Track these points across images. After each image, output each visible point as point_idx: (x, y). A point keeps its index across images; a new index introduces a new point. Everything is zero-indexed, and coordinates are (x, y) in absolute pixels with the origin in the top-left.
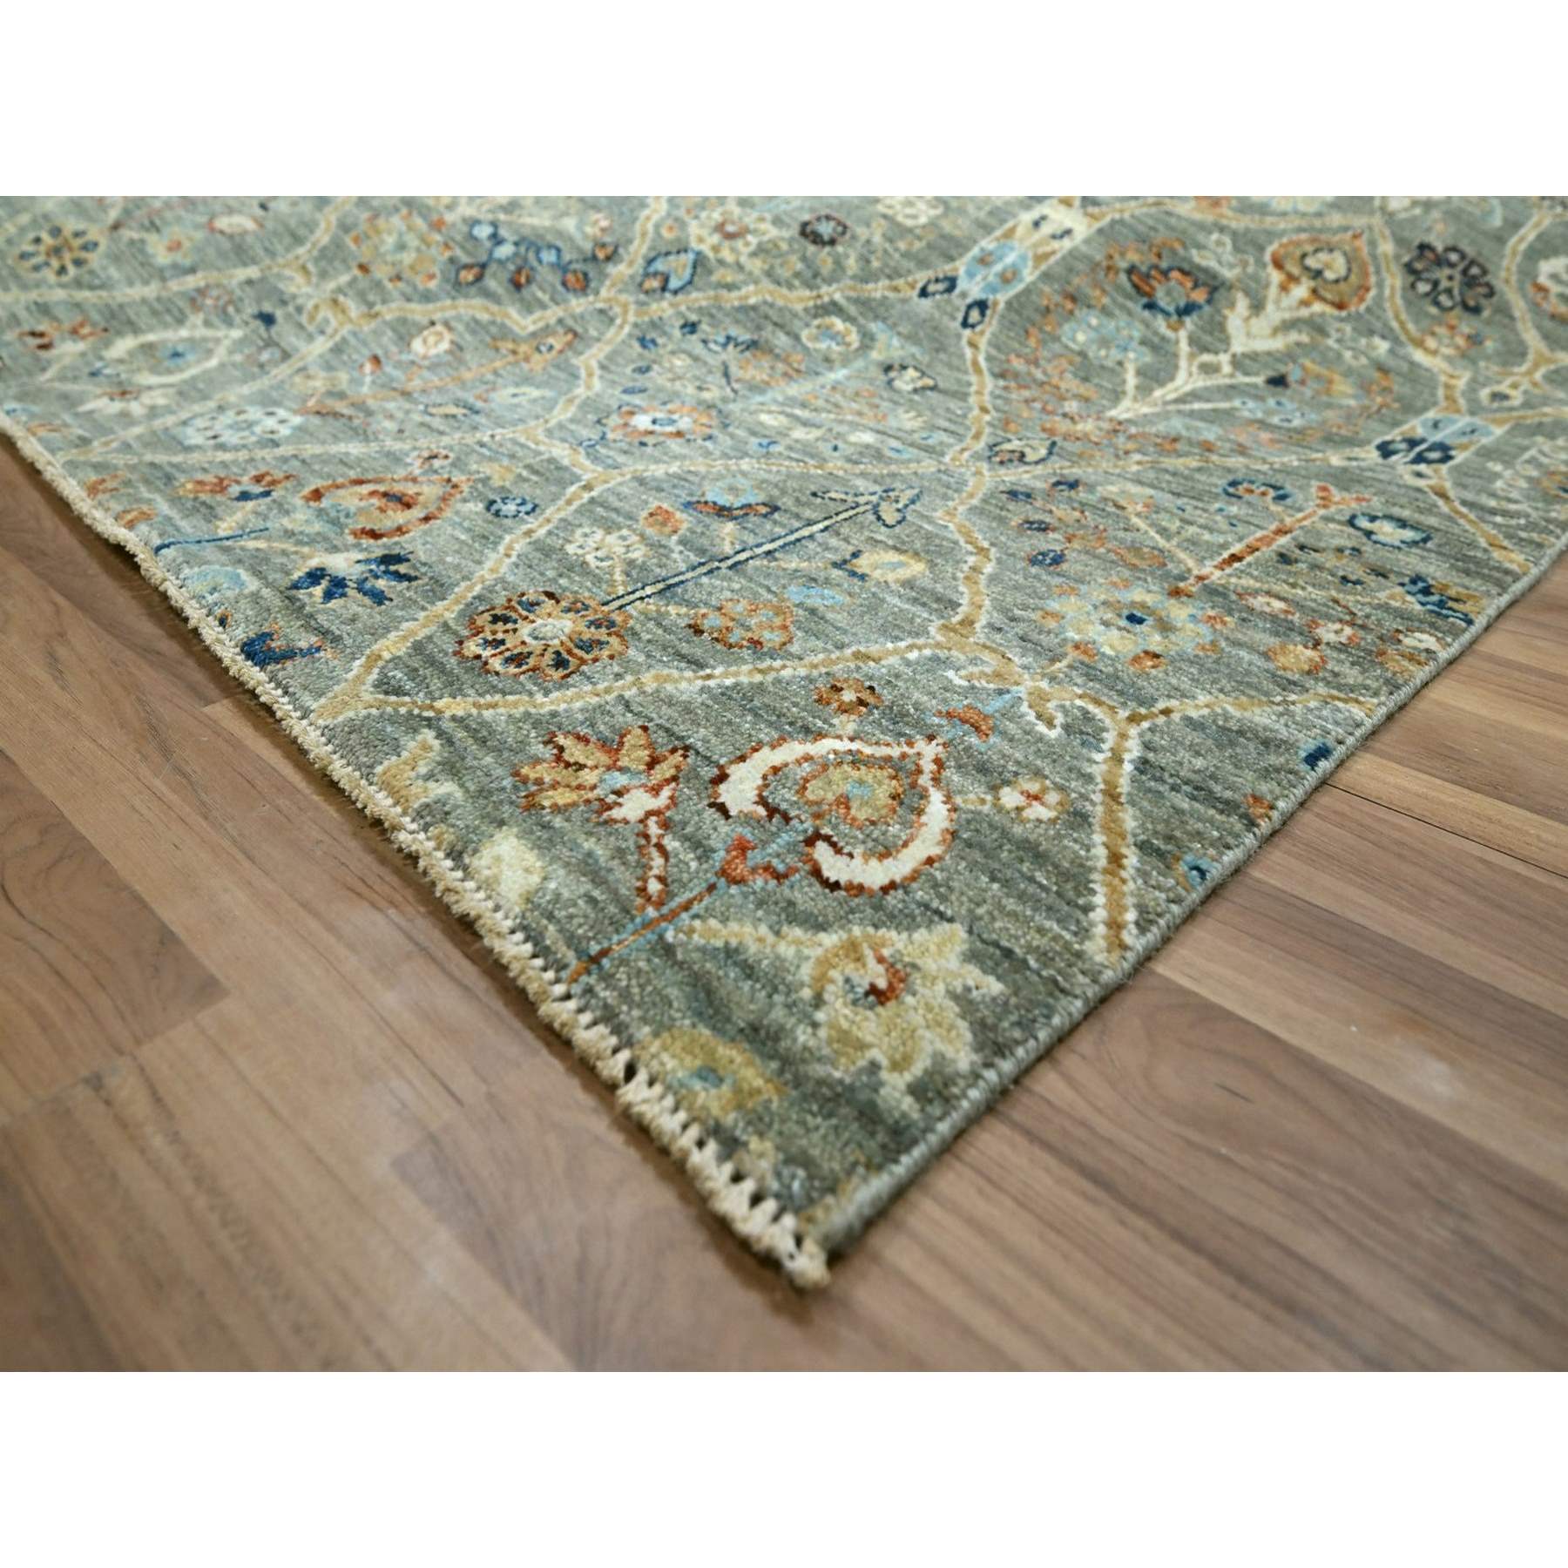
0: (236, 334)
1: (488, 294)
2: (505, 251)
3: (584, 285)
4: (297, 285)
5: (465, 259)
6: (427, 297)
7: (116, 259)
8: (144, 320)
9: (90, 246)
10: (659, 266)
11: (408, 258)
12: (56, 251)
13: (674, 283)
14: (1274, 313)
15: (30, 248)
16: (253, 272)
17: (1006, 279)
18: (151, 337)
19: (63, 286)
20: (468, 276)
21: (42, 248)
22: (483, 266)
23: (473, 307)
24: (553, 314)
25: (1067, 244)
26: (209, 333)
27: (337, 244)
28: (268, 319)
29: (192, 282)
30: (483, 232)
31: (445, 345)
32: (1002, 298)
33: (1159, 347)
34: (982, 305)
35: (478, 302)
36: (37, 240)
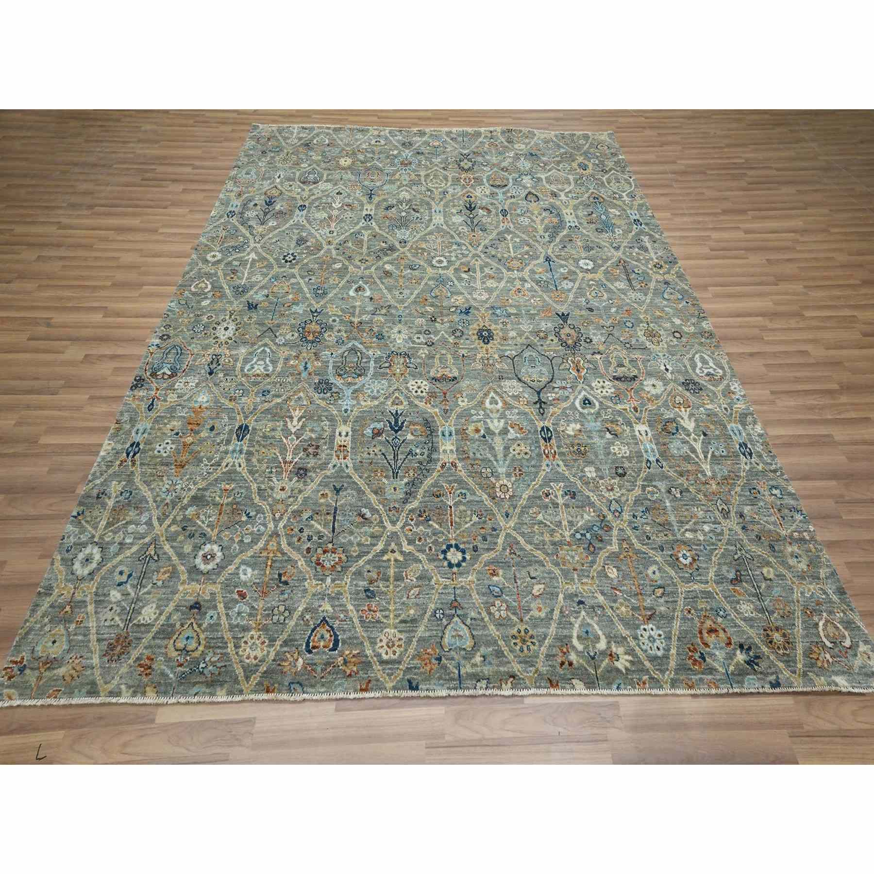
0: (583, 613)
1: (600, 549)
2: (588, 536)
3: (610, 529)
4: (572, 589)
5: (586, 546)
6: (593, 562)
7: (535, 626)
8: (566, 632)
9: (526, 630)
10: (612, 509)
11: (577, 558)
12: (524, 641)
13: (619, 510)
14: (686, 417)
15: (518, 647)
16: (561, 596)
17: (653, 451)
18: (575, 635)
19: (540, 646)
20: (592, 549)
21: (520, 644)
22: (590, 543)
23: (603, 555)
24: (614, 540)
25: (650, 435)
26: (580, 619)
27: (562, 570)
28: (581, 602)
29: (557, 613)
30: (578, 536)
31: (615, 570)
32: (658, 456)
33: (685, 442)
34: (657, 461)
35: (601, 553)
36: (515, 644)
